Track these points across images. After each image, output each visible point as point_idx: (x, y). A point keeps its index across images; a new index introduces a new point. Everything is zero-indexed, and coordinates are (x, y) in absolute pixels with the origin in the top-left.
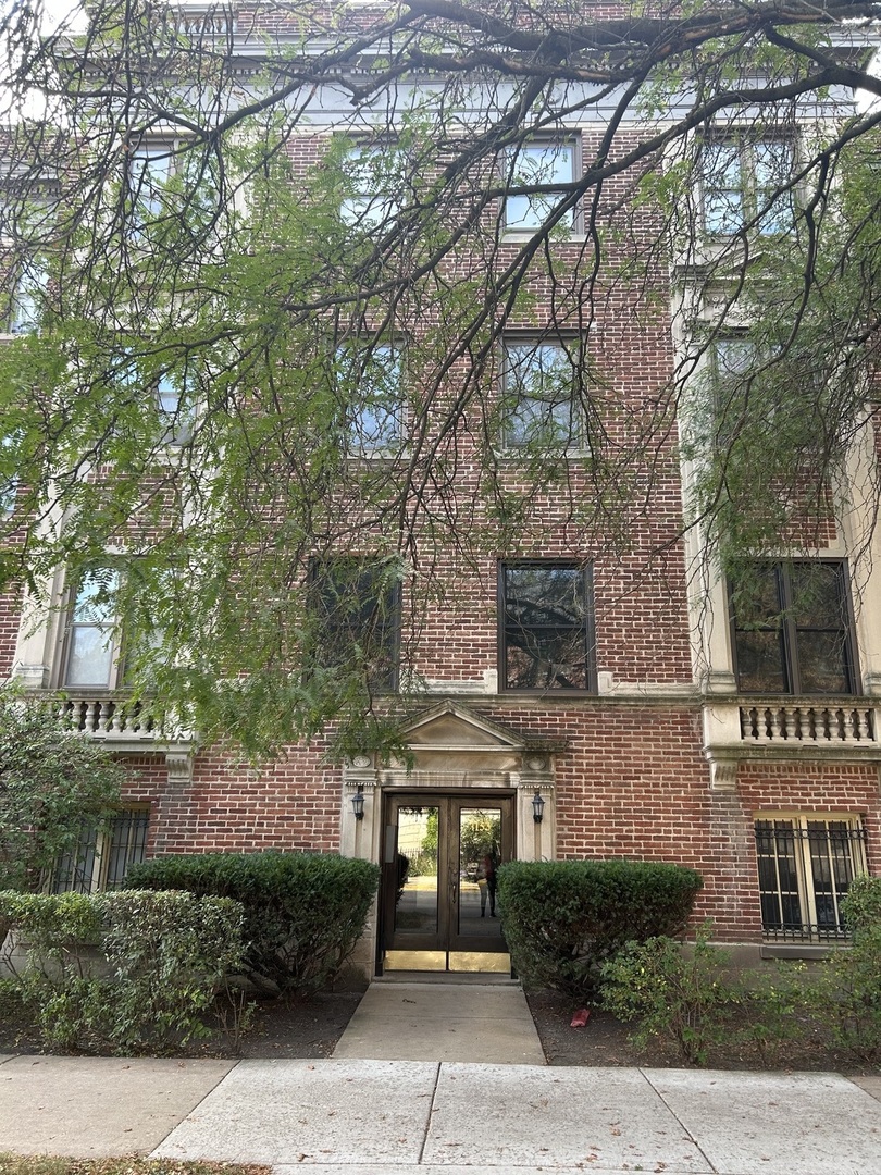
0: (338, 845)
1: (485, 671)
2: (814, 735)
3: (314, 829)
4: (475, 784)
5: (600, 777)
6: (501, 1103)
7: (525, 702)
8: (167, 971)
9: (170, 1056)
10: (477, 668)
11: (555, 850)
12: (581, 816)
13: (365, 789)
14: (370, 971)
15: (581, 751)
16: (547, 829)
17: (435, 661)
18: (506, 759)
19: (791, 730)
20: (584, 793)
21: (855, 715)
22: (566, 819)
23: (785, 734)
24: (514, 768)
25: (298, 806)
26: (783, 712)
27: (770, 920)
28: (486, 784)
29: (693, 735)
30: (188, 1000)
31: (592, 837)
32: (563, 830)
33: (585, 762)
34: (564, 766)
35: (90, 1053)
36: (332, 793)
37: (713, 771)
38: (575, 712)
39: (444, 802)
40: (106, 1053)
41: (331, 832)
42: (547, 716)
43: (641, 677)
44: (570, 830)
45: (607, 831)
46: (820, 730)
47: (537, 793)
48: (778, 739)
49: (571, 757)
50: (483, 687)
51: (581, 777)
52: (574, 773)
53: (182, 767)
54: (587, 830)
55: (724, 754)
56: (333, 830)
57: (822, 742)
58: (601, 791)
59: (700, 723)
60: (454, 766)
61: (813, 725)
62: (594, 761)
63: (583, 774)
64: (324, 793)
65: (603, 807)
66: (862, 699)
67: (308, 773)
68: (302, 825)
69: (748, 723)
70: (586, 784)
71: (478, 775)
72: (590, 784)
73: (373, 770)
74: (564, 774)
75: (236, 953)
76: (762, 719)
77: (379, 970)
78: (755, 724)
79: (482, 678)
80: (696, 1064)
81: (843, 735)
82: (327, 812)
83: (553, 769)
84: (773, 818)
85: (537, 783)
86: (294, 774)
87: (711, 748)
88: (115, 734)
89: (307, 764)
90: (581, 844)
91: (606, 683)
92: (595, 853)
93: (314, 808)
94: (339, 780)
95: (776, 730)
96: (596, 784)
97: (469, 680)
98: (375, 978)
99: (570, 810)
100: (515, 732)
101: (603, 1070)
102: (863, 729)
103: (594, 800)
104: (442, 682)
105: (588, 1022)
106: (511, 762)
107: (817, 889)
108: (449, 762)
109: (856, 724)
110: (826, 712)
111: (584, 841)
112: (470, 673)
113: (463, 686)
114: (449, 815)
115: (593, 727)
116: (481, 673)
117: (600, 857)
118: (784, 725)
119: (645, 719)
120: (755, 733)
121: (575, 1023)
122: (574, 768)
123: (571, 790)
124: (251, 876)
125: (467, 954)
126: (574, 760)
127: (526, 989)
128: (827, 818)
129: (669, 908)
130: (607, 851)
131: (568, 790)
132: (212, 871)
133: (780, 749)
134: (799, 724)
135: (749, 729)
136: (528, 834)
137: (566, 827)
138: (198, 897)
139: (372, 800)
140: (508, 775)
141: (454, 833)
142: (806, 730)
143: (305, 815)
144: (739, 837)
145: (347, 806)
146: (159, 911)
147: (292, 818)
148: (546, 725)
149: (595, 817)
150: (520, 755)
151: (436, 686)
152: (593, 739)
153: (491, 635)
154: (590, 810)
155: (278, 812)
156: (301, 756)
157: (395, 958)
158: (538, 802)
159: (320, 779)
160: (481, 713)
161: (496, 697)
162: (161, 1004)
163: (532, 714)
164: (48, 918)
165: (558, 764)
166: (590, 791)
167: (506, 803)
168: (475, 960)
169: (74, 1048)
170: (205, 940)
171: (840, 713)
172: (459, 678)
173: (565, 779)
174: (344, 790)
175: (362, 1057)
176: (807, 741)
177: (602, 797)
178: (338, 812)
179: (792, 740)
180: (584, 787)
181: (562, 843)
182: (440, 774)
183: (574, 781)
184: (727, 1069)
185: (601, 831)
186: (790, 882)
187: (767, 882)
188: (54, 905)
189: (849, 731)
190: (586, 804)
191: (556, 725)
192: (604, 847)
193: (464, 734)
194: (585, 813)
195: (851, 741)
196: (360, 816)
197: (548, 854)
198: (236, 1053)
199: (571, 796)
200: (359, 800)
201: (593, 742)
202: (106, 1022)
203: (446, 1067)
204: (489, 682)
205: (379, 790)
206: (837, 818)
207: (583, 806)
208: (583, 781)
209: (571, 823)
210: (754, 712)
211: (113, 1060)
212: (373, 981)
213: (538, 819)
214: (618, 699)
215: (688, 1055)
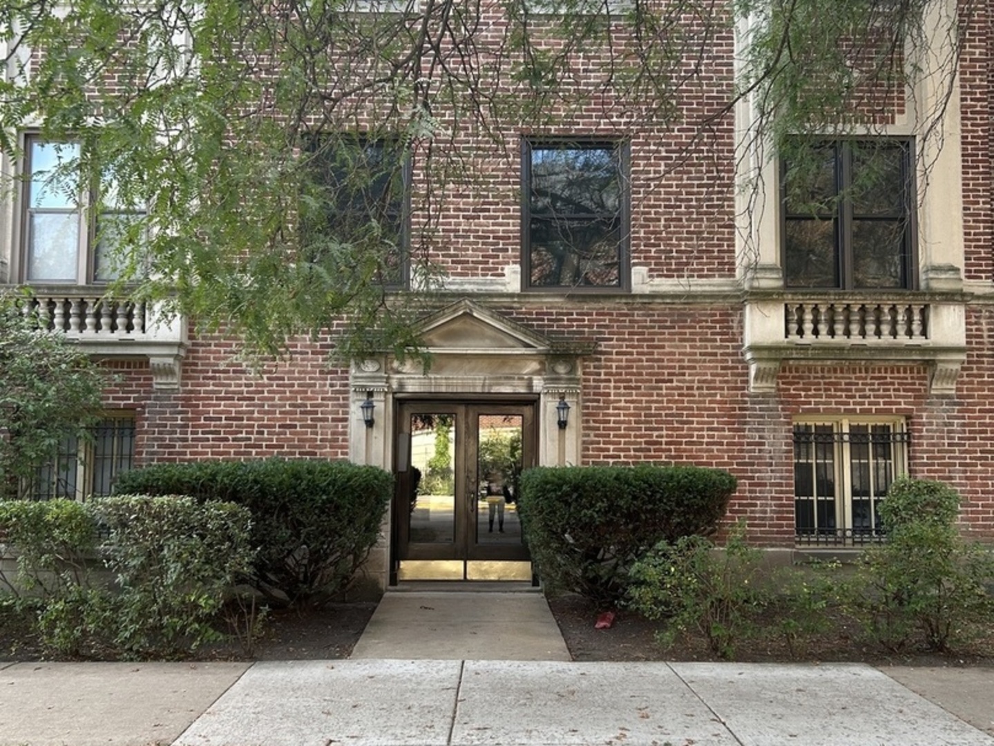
0: (346, 454)
1: (506, 267)
2: (863, 333)
3: (319, 437)
4: (495, 389)
5: (630, 381)
6: (528, 694)
7: (550, 302)
8: (171, 577)
9: (179, 660)
10: (498, 263)
11: (579, 456)
12: (609, 422)
13: (375, 395)
14: (384, 581)
15: (611, 353)
16: (571, 435)
17: (450, 256)
18: (528, 362)
19: (839, 328)
20: (612, 398)
21: (909, 311)
22: (592, 424)
23: (832, 333)
24: (538, 372)
25: (301, 413)
26: (832, 309)
27: (804, 525)
28: (508, 390)
29: (732, 333)
30: (196, 606)
31: (619, 443)
32: (588, 435)
33: (614, 365)
34: (592, 370)
35: (94, 659)
36: (338, 399)
37: (753, 372)
38: (606, 311)
39: (461, 410)
40: (111, 658)
41: (339, 440)
42: (575, 316)
43: (678, 272)
44: (596, 436)
45: (636, 436)
46: (871, 328)
47: (562, 397)
48: (824, 338)
49: (600, 360)
50: (504, 284)
51: (609, 381)
52: (603, 377)
53: (168, 372)
54: (615, 436)
55: (765, 354)
56: (341, 438)
57: (871, 340)
58: (631, 395)
59: (741, 322)
60: (472, 370)
61: (863, 322)
62: (624, 364)
63: (612, 378)
64: (330, 399)
65: (632, 411)
66: (918, 294)
67: (311, 379)
68: (306, 433)
69: (794, 321)
70: (615, 388)
71: (498, 380)
72: (619, 388)
73: (383, 375)
74: (592, 377)
75: (243, 560)
76: (808, 317)
77: (394, 579)
78: (801, 322)
79: (503, 275)
80: (723, 657)
81: (894, 333)
82: (334, 420)
83: (580, 373)
84: (813, 422)
85: (562, 387)
86: (296, 379)
87: (751, 348)
88: (89, 334)
89: (309, 369)
90: (608, 450)
91: (641, 279)
92: (622, 459)
93: (320, 416)
94: (346, 385)
95: (823, 328)
96: (625, 388)
97: (489, 277)
98: (390, 588)
99: (598, 415)
100: (539, 334)
101: (629, 665)
102: (916, 327)
103: (622, 404)
104: (458, 279)
105: (613, 624)
106: (534, 366)
107: (854, 493)
108: (467, 366)
109: (910, 321)
110: (879, 309)
111: (612, 447)
112: (489, 269)
113: (484, 284)
114: (467, 423)
115: (625, 327)
116: (502, 269)
117: (628, 463)
118: (832, 322)
119: (681, 318)
120: (800, 332)
121: (601, 624)
122: (603, 371)
123: (599, 394)
124: (256, 482)
125: (486, 563)
126: (603, 363)
127: (548, 595)
128: (870, 422)
129: (700, 511)
130: (635, 457)
131: (595, 394)
132: (213, 478)
133: (826, 349)
134: (848, 322)
135: (794, 327)
136: (553, 441)
137: (592, 433)
138: (201, 502)
139: (383, 407)
140: (530, 380)
141: (472, 441)
142: (855, 328)
143: (309, 422)
144: (777, 441)
145: (356, 413)
146: (158, 516)
147: (295, 426)
148: (573, 326)
149: (624, 422)
150: (544, 358)
151: (450, 283)
152: (624, 340)
153: (514, 226)
154: (619, 415)
155: (278, 420)
156: (302, 360)
157: (409, 568)
158: (563, 407)
159: (325, 385)
160: (503, 313)
161: (519, 296)
162: (167, 609)
163: (558, 314)
164: (37, 524)
165: (585, 367)
166: (619, 395)
167: (528, 411)
168: (495, 569)
169: (76, 654)
170: (210, 545)
171: (893, 310)
172: (477, 275)
173: (592, 383)
174: (352, 396)
175: (382, 657)
176: (856, 339)
177: (632, 402)
178: (346, 420)
179: (840, 339)
180: (612, 391)
181: (588, 449)
182: (457, 379)
183: (602, 385)
184: (754, 661)
185: (629, 436)
186: (827, 487)
187: (803, 486)
188: (42, 511)
189: (901, 329)
190: (615, 408)
191: (585, 326)
192: (632, 453)
193: (483, 336)
194: (612, 419)
195: (903, 339)
196: (370, 423)
197: (572, 459)
198: (251, 655)
199: (598, 401)
200: (369, 406)
201: (624, 344)
202: (109, 628)
203: (469, 664)
204: (511, 279)
205: (390, 396)
206: (880, 421)
207: (611, 411)
208: (612, 384)
209: (598, 429)
210: (801, 309)
211: (120, 664)
212: (387, 590)
213: (562, 425)
214: (653, 296)
215: (715, 649)
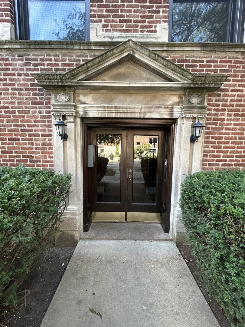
0: (52, 157)
1: (158, 25)
3: (34, 146)
4: (148, 116)
5: (239, 110)
10: (152, 22)
11: (202, 161)
12: (221, 138)
13: (68, 118)
15: (228, 91)
16: (199, 146)
17: (118, 16)
18: (171, 97)
20: (225, 122)
22: (210, 140)
24: (177, 104)
25: (22, 130)
28: (156, 116)
31: (227, 152)
32: (208, 147)
33: (229, 99)
34: (214, 102)
36: (44, 122)
38: (227, 59)
41: (46, 149)
42: (205, 63)
44: (212, 147)
45: (238, 148)
49: (219, 95)
50: (157, 38)
51: (224, 110)
52: (221, 107)
54: (225, 147)
56: (48, 147)
58: (238, 120)
60: (132, 102)
62: (236, 98)
63: (226, 108)
64: (39, 121)
65: (238, 131)
67: (26, 107)
68: (26, 144)
70: (228, 115)
71: (150, 109)
72: (231, 115)
73: (73, 104)
74: (213, 108)
79: (156, 31)
82: (43, 135)
83: (206, 104)
85: (195, 113)
86: (16, 108)
89: (25, 101)
90: (219, 156)
92: (228, 162)
93: (34, 132)
94: (49, 112)
96: (235, 115)
97: (145, 33)
99: (215, 133)
103: (232, 126)
104: (124, 34)
106: (175, 99)
108: (129, 99)
111: (222, 154)
112: (146, 27)
113: (143, 37)
114: (127, 139)
115: (240, 71)
116: (155, 27)
117: (231, 165)
122: (221, 103)
123: (217, 119)
126: (222, 98)
130: (237, 161)
131: (214, 119)
136: (185, 150)
137: (210, 145)
140: (172, 108)
143: (27, 137)
147: (19, 139)
148: (203, 71)
149: (231, 138)
150: (181, 93)
151: (119, 37)
152: (238, 81)
154: (229, 134)
155: (8, 135)
156: (20, 94)
159: (35, 112)
161: (168, 45)
163: (194, 61)
165: (209, 100)
166: (231, 120)
172: (137, 31)
173: (213, 112)
177: (239, 125)
178: (50, 135)
180: (226, 117)
181: (206, 156)
182: (123, 108)
183: (220, 113)
185: (234, 148)
190: (227, 129)
191: (211, 71)
192: (235, 158)
194: (224, 136)
196: (64, 137)
199: (216, 124)
201: (238, 83)
204: (162, 33)
205: (79, 120)
207: (224, 131)
208: (226, 113)
209: (214, 143)
213: (194, 139)
